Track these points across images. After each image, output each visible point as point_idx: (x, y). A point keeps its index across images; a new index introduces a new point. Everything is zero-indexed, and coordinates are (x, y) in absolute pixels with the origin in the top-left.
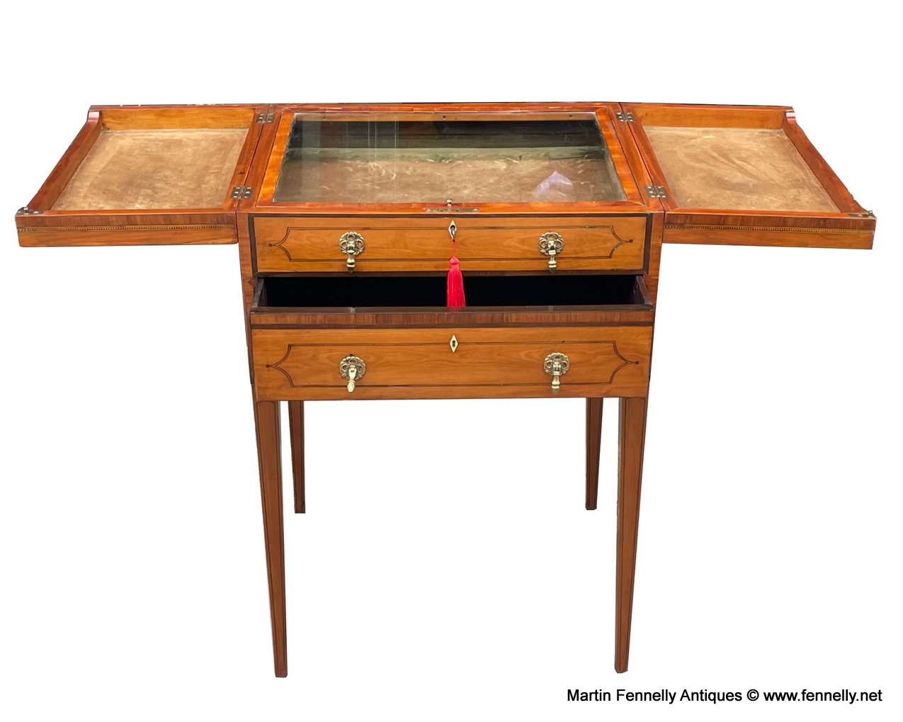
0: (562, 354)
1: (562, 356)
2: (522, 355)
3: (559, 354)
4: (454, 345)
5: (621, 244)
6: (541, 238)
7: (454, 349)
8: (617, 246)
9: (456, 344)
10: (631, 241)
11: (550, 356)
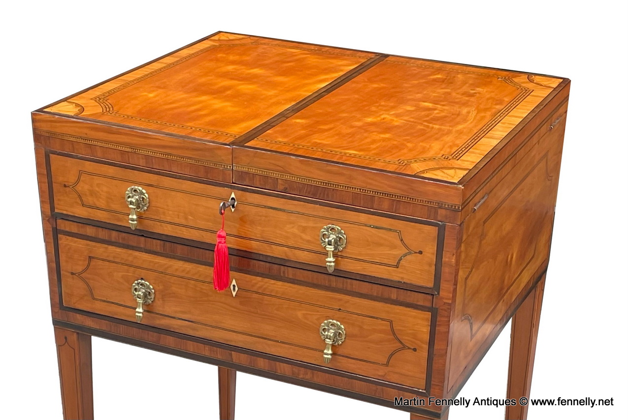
0: (339, 323)
1: (337, 324)
2: (300, 314)
3: (335, 321)
4: (234, 289)
5: (410, 253)
6: (323, 230)
7: (234, 294)
8: (405, 255)
9: (236, 289)
10: (421, 253)
11: (326, 322)
